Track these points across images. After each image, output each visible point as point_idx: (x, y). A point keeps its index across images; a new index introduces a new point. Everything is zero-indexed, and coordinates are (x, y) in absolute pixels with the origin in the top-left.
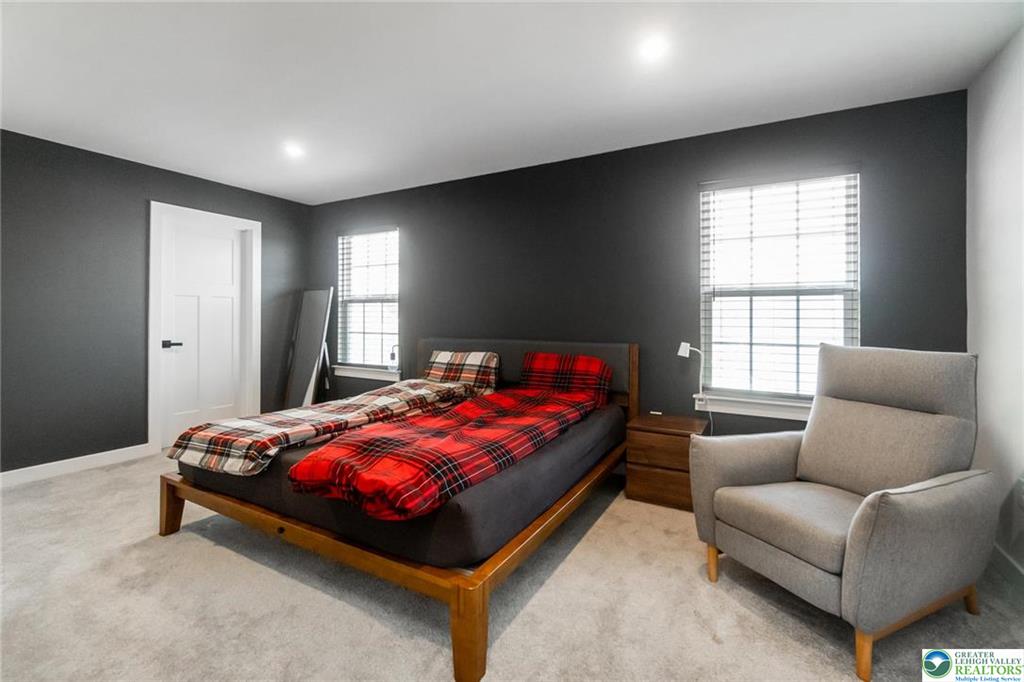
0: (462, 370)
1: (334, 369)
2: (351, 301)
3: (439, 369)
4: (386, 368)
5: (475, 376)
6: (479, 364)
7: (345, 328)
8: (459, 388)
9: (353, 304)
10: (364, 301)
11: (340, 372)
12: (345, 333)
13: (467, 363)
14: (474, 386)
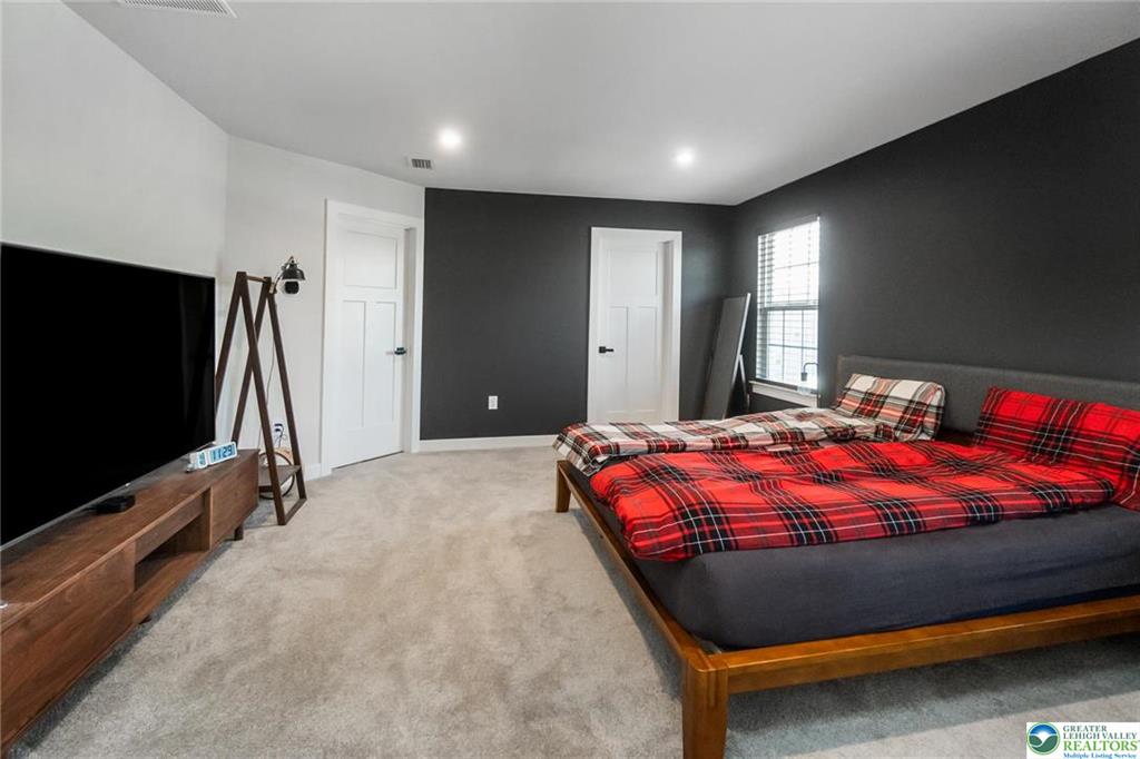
0: (883, 403)
1: (751, 385)
2: (771, 309)
3: (853, 399)
4: (795, 388)
5: (900, 414)
6: (910, 398)
7: (764, 340)
8: (865, 427)
9: (775, 312)
10: (784, 309)
11: (758, 389)
12: (764, 345)
13: (891, 394)
14: (896, 429)
